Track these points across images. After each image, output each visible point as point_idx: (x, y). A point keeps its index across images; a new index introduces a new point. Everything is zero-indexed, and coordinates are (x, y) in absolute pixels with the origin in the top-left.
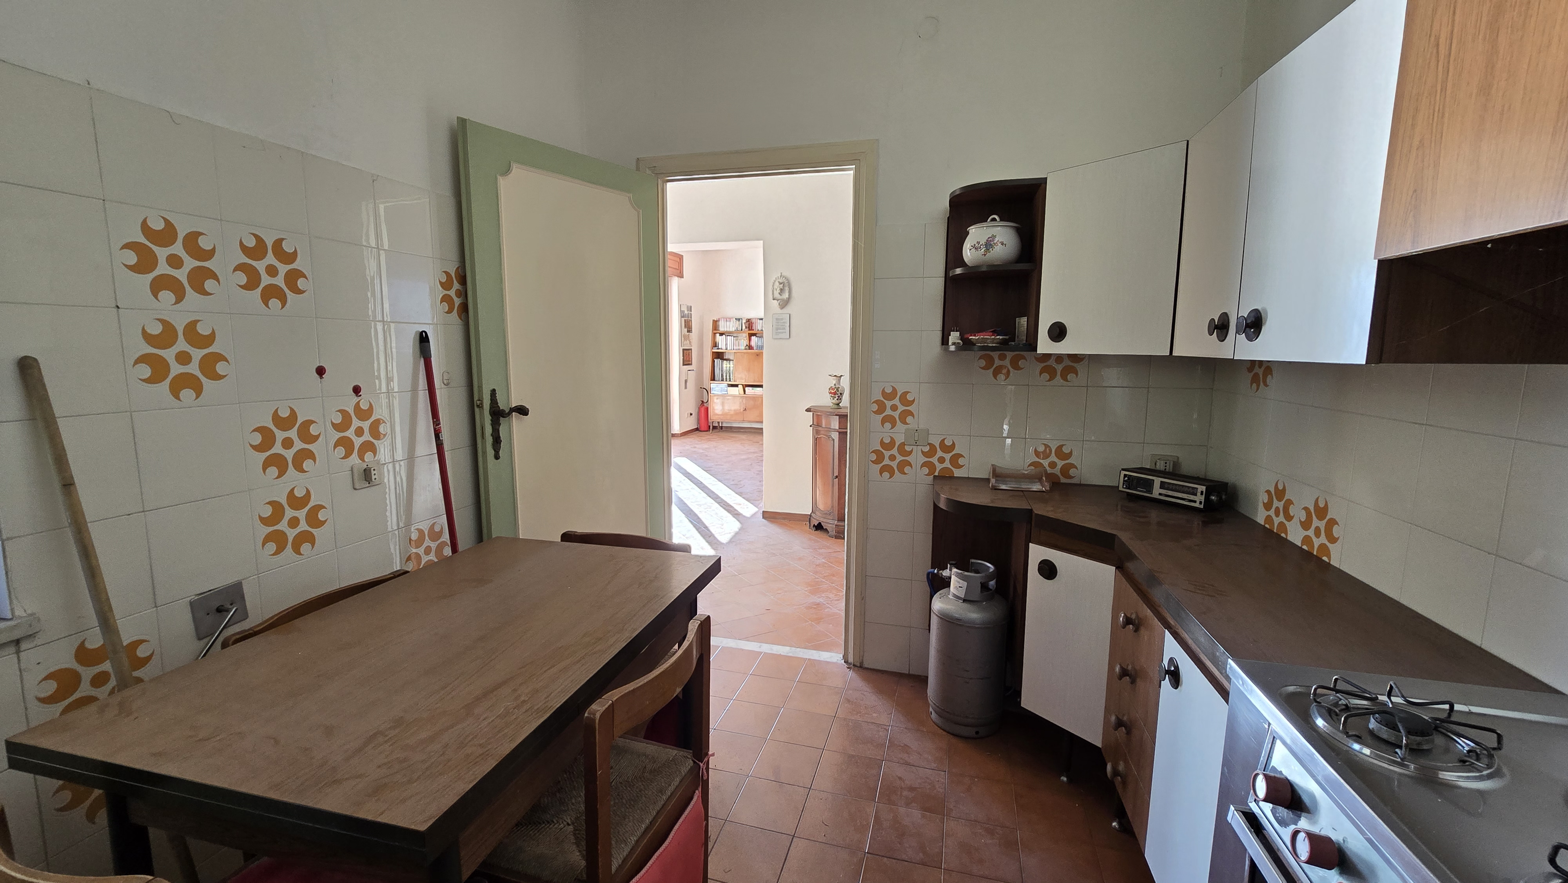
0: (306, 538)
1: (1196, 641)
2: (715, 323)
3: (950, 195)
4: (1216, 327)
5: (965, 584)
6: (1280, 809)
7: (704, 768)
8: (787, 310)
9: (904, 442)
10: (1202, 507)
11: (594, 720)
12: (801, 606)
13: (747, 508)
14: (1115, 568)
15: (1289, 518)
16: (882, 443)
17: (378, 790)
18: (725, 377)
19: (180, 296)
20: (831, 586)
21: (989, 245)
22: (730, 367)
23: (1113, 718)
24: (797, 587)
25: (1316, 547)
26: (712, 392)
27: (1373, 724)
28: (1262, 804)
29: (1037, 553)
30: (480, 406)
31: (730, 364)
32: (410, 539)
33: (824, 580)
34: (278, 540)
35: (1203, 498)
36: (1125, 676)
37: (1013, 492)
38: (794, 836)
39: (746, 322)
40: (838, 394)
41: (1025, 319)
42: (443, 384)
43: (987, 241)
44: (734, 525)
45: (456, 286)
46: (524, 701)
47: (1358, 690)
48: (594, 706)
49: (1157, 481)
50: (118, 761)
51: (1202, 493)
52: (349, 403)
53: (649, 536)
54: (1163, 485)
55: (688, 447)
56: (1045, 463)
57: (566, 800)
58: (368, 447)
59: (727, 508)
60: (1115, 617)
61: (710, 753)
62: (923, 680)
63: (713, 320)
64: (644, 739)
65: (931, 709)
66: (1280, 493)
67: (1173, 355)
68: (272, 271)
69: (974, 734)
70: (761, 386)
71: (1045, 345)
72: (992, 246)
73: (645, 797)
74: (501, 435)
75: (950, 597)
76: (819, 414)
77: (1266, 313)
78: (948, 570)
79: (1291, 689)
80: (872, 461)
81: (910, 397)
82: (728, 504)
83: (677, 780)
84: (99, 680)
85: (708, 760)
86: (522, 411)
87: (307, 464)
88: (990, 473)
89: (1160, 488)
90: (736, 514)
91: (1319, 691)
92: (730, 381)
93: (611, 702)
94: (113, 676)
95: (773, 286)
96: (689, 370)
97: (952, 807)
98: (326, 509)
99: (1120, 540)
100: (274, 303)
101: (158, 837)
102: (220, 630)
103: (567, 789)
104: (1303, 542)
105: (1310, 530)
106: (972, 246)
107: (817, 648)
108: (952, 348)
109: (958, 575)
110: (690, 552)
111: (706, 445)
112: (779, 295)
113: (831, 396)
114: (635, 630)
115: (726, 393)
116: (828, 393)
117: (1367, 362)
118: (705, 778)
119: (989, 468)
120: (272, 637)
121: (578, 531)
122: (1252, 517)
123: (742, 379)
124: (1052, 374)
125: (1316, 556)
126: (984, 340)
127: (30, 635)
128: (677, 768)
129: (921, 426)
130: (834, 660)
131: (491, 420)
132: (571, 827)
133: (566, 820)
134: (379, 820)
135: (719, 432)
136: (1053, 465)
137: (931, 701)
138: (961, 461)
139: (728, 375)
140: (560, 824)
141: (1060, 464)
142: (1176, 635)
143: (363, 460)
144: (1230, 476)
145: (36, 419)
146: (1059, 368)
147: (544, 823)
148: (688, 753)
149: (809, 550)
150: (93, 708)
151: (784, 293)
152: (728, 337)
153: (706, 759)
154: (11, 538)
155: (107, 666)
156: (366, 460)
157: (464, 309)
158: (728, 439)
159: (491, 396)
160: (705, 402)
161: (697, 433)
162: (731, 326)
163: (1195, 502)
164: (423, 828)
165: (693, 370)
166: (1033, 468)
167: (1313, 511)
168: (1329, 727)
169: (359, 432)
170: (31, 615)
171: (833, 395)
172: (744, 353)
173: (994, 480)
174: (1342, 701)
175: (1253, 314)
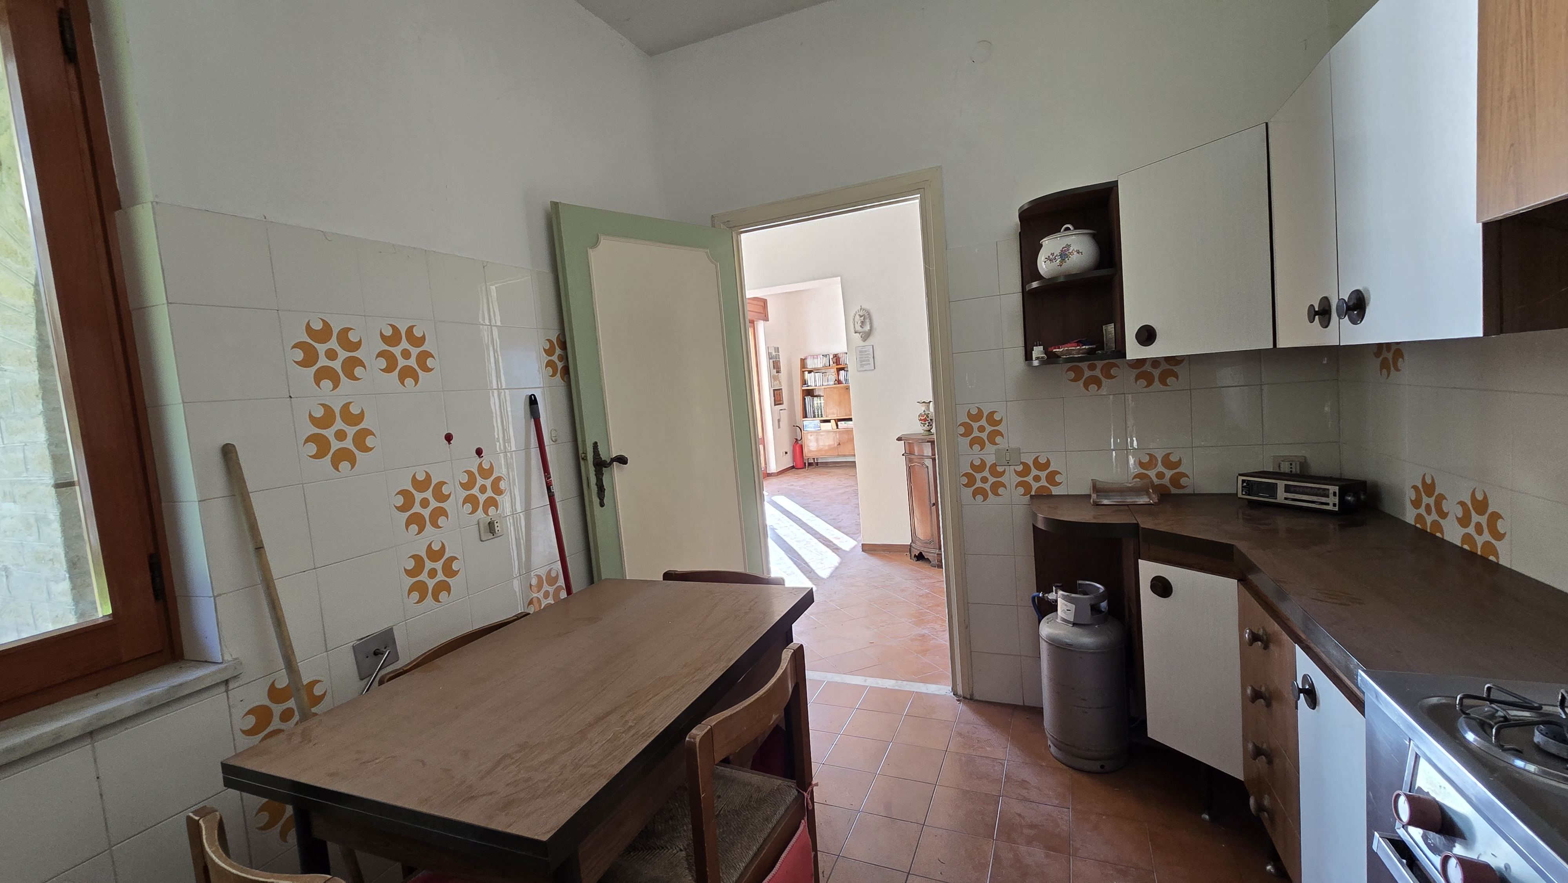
0: (443, 587)
1: (1328, 653)
2: (803, 362)
3: (1019, 210)
4: (1317, 313)
5: (1072, 607)
6: (1431, 834)
7: (809, 798)
8: (870, 341)
9: (995, 463)
10: (1337, 510)
11: (695, 744)
12: (905, 638)
13: (846, 541)
14: (1237, 581)
15: (1443, 515)
16: (972, 466)
17: (507, 805)
18: (816, 414)
19: (336, 384)
20: (936, 617)
21: (1064, 255)
22: (821, 403)
23: (1250, 746)
24: (901, 619)
25: (1479, 545)
26: (805, 430)
27: (1538, 738)
28: (1411, 829)
29: (1148, 570)
30: (585, 459)
31: (820, 400)
32: (531, 585)
33: (928, 611)
34: (420, 588)
35: (1336, 500)
36: (1258, 699)
37: (1116, 506)
38: (909, 873)
39: (834, 357)
40: (928, 420)
41: (1112, 325)
42: (551, 441)
43: (1062, 251)
44: (834, 560)
45: (558, 351)
46: (631, 727)
47: (1520, 701)
48: (694, 731)
49: (1281, 484)
50: (303, 780)
51: (1335, 494)
52: (473, 463)
53: (748, 572)
54: (1288, 489)
55: (785, 486)
56: (1152, 474)
57: (678, 827)
58: (491, 503)
59: (826, 543)
60: (1241, 636)
61: (814, 782)
62: (1038, 711)
63: (801, 359)
64: (751, 769)
65: (1049, 743)
66: (1429, 489)
67: (1277, 347)
68: (406, 354)
69: (1099, 767)
70: (850, 420)
71: (1134, 351)
72: (1067, 256)
73: (752, 825)
74: (604, 484)
75: (1059, 620)
76: (910, 442)
77: (1368, 291)
78: (1054, 593)
79: (1434, 700)
80: (963, 485)
81: (997, 417)
82: (827, 539)
83: (782, 810)
84: (286, 716)
85: (812, 790)
86: (622, 460)
87: (441, 521)
88: (1090, 489)
89: (1285, 492)
90: (835, 549)
91: (1467, 702)
92: (822, 417)
93: (709, 727)
94: (296, 713)
95: (854, 319)
96: (781, 410)
97: (1078, 846)
98: (459, 560)
99: (1240, 551)
100: (409, 381)
101: (334, 850)
102: (377, 670)
103: (678, 816)
104: (1463, 542)
105: (1470, 527)
106: (1046, 258)
107: (924, 681)
108: (1036, 363)
109: (1064, 598)
110: (784, 585)
111: (802, 482)
112: (861, 328)
113: (921, 423)
114: (730, 660)
115: (819, 429)
116: (918, 421)
117: (1486, 332)
118: (810, 808)
119: (1089, 485)
120: (417, 675)
121: (679, 570)
122: (1401, 518)
123: (833, 414)
124: (1149, 379)
125: (1481, 556)
126: (1069, 352)
127: (236, 676)
128: (782, 797)
129: (1012, 446)
130: (943, 692)
131: (595, 471)
132: (684, 853)
133: (679, 846)
134: (509, 830)
135: (815, 468)
136: (1160, 475)
137: (1049, 734)
138: (1058, 478)
139: (820, 411)
140: (673, 850)
141: (1169, 474)
142: (1307, 650)
143: (488, 515)
144: (1369, 472)
145: (235, 495)
146: (1156, 373)
147: (658, 848)
148: (792, 784)
149: (911, 581)
150: (282, 736)
151: (865, 325)
152: (817, 374)
153: (810, 789)
154: (220, 595)
155: (291, 703)
156: (490, 515)
157: (566, 371)
158: (825, 475)
159: (593, 449)
160: (799, 439)
161: (793, 471)
162: (819, 363)
163: (1328, 504)
164: (545, 838)
165: (785, 409)
166: (1138, 480)
167: (1470, 506)
168: (1483, 741)
169: (483, 489)
170: (236, 659)
171: (923, 422)
172: (834, 388)
173: (1095, 495)
174: (1499, 712)
175: (1354, 296)
